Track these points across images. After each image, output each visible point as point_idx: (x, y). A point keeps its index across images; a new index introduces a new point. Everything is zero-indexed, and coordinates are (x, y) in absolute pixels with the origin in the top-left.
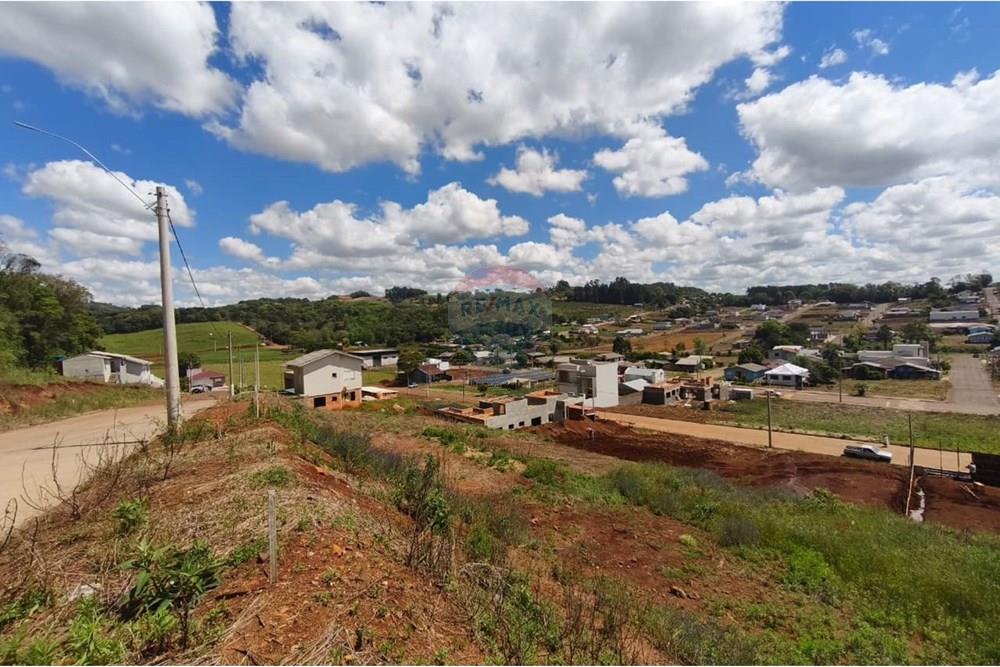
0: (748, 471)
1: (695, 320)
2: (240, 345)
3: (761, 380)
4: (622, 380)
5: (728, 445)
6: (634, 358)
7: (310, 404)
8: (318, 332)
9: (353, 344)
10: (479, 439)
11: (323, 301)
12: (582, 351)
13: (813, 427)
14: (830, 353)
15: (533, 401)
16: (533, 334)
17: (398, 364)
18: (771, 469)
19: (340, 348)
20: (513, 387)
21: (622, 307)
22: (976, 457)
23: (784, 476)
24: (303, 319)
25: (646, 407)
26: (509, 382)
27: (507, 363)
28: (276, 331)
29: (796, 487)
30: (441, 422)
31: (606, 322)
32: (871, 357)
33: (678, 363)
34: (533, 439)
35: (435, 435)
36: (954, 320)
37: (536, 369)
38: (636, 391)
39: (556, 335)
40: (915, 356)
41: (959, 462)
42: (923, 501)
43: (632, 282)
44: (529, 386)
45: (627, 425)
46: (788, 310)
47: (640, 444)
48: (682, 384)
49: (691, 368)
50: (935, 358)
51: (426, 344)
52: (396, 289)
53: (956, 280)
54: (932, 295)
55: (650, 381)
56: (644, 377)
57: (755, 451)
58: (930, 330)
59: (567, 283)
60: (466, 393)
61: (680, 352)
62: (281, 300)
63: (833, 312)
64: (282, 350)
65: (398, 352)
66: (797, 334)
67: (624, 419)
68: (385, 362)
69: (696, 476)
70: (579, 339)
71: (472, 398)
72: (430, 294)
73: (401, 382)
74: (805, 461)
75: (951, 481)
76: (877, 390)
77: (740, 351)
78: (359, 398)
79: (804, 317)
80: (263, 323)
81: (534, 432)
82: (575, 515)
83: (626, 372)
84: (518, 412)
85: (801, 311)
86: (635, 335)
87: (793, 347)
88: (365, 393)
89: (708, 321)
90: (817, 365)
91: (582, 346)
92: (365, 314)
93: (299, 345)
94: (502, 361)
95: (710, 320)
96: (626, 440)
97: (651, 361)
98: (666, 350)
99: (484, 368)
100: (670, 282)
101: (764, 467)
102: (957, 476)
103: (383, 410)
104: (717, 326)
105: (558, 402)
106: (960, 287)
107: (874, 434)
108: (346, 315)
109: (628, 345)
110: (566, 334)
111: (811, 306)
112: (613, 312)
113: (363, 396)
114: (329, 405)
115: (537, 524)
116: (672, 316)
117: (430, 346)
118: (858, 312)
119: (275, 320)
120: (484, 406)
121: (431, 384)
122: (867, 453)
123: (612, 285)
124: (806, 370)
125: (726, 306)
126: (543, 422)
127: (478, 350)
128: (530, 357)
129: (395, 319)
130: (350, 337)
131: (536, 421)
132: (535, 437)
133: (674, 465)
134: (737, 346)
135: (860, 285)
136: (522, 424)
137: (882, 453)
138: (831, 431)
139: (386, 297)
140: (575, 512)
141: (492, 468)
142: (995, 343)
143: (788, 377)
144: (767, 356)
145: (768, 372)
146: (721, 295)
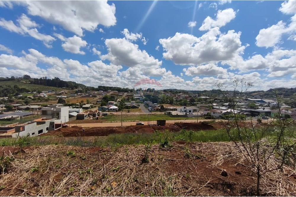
1: (84, 94)
3: (108, 110)
15: (39, 123)
21: (57, 88)
25: (78, 121)
31: (50, 93)
32: (128, 104)
33: (83, 107)
37: (19, 111)
38: (74, 116)
39: (26, 97)
40: (135, 104)
43: (61, 80)
46: (108, 93)
48: (89, 113)
49: (87, 108)
50: (137, 104)
56: (76, 111)
58: (135, 98)
59: (29, 76)
61: (82, 103)
63: (118, 94)
66: (113, 99)
70: (39, 99)
76: (132, 111)
79: (111, 94)
85: (111, 93)
86: (64, 98)
87: (113, 102)
90: (119, 106)
91: (41, 102)
95: (89, 94)
97: (74, 106)
98: (78, 103)
100: (74, 82)
104: (91, 96)
105: (50, 122)
106: (137, 90)
109: (64, 101)
110: (31, 97)
112: (54, 89)
116: (77, 92)
118: (122, 94)
122: (140, 124)
123: (53, 80)
124: (117, 107)
125: (93, 90)
131: (40, 132)
134: (98, 102)
142: (144, 101)
143: (114, 109)
144: (107, 104)
145: (110, 108)
146: (91, 87)
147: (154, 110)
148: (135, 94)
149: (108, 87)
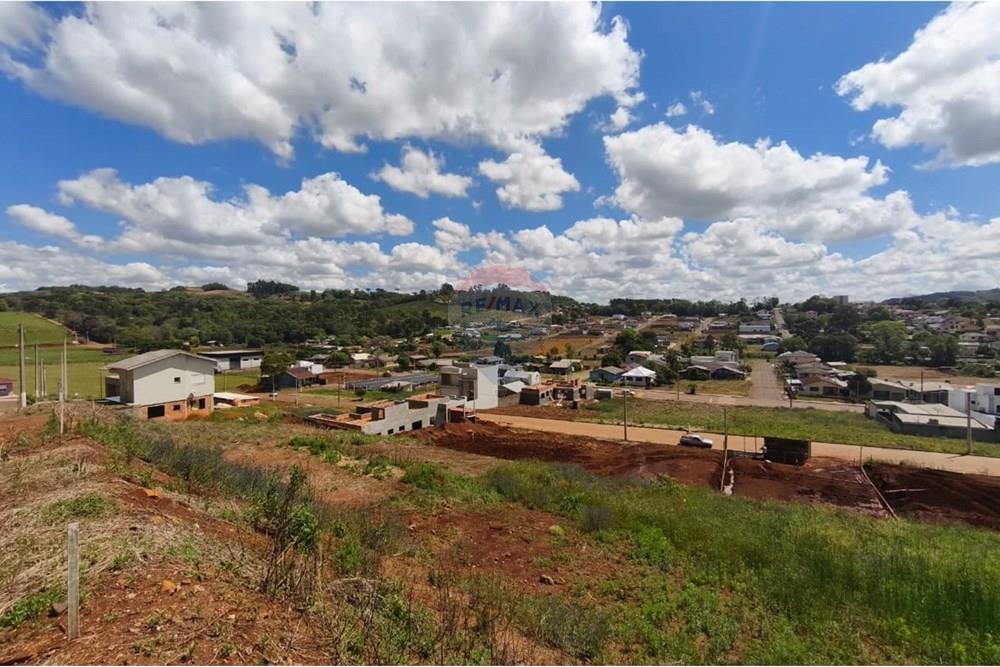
0: (607, 463)
1: (567, 327)
2: (38, 342)
3: (619, 381)
4: (501, 382)
5: (593, 440)
6: (514, 361)
7: (143, 414)
8: (157, 329)
9: (204, 343)
10: (355, 446)
11: (164, 292)
12: (463, 354)
13: (657, 421)
14: (671, 358)
15: (414, 405)
16: (415, 336)
17: (261, 367)
18: (625, 460)
19: (186, 349)
20: (393, 390)
22: (768, 440)
23: (635, 465)
24: (136, 313)
25: (522, 408)
26: (389, 385)
27: (388, 366)
28: (95, 326)
29: (644, 474)
30: (312, 430)
32: (701, 361)
33: (551, 366)
34: (412, 443)
35: (304, 444)
36: (755, 332)
37: (418, 371)
38: (514, 393)
39: (439, 338)
40: (731, 364)
41: (754, 445)
42: (732, 478)
44: (410, 389)
45: (505, 425)
46: (641, 320)
47: (516, 443)
48: (555, 385)
49: (563, 371)
50: (743, 362)
51: (297, 345)
52: (260, 283)
53: (757, 301)
54: (741, 312)
55: (527, 383)
56: (521, 380)
57: (614, 444)
58: (740, 340)
59: (451, 286)
60: (342, 398)
61: (554, 356)
62: (103, 289)
63: (674, 323)
64: (105, 351)
65: (262, 353)
66: (648, 342)
67: (502, 420)
68: (245, 364)
69: (565, 469)
70: (462, 342)
71: (349, 403)
72: (301, 290)
73: (264, 387)
74: (652, 450)
75: (750, 461)
76: (704, 388)
77: (603, 355)
78: (210, 407)
79: (653, 326)
80: (75, 316)
81: (414, 436)
82: (453, 517)
83: (506, 374)
84: (398, 416)
85: (651, 322)
86: (515, 339)
87: (645, 352)
88: (217, 400)
89: (578, 328)
90: (662, 368)
91: (465, 349)
92: (221, 309)
93: (128, 344)
94: (382, 364)
95: (580, 327)
96: (504, 440)
97: (528, 364)
98: (541, 354)
99: (363, 372)
101: (621, 458)
102: (755, 456)
103: (241, 419)
104: (585, 332)
105: (439, 405)
106: (759, 307)
107: (700, 425)
108: (196, 310)
109: (508, 349)
110: (449, 337)
111: (659, 318)
113: (216, 403)
114: (170, 415)
115: (415, 530)
117: (301, 347)
118: (691, 324)
119: (93, 312)
120: (361, 411)
121: (301, 389)
122: (696, 441)
124: (654, 372)
125: (594, 315)
126: (424, 426)
127: (357, 352)
128: (412, 360)
129: (259, 316)
130: (200, 335)
131: (417, 425)
132: (415, 441)
133: (547, 461)
134: (601, 351)
135: (694, 301)
136: (402, 428)
137: (705, 441)
138: (672, 423)
139: (248, 291)
140: (453, 513)
141: (368, 476)
142: (780, 351)
143: (639, 379)
144: (624, 360)
145: (625, 375)
146: (588, 305)
147: (809, 392)
148: (744, 321)
149: (642, 301)
